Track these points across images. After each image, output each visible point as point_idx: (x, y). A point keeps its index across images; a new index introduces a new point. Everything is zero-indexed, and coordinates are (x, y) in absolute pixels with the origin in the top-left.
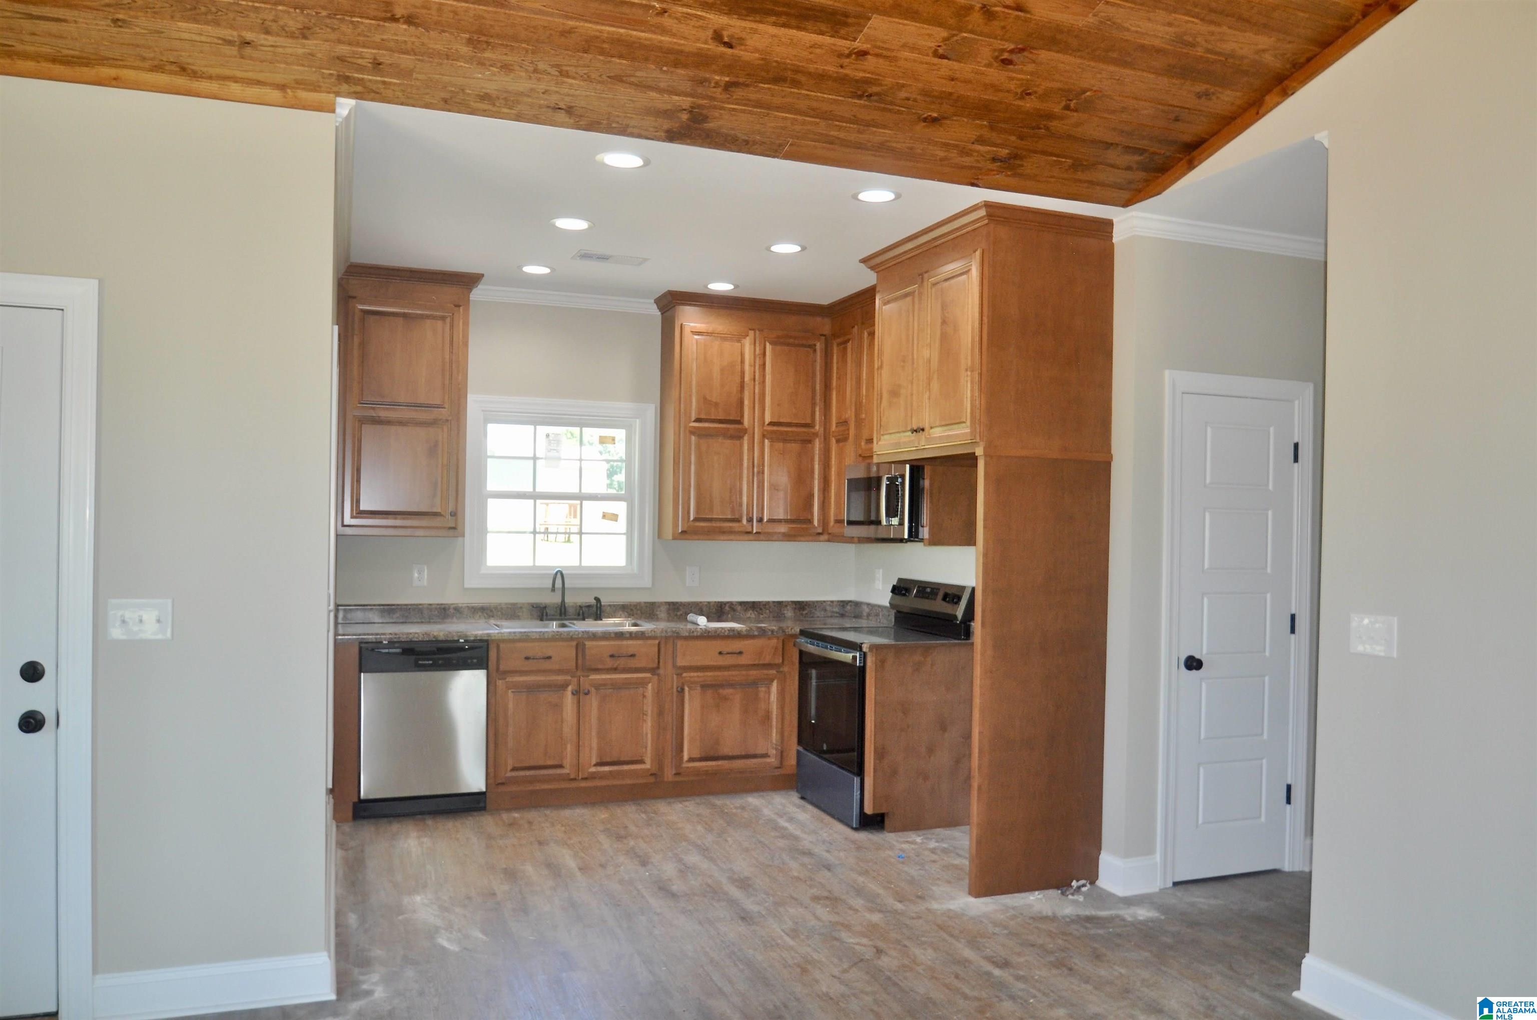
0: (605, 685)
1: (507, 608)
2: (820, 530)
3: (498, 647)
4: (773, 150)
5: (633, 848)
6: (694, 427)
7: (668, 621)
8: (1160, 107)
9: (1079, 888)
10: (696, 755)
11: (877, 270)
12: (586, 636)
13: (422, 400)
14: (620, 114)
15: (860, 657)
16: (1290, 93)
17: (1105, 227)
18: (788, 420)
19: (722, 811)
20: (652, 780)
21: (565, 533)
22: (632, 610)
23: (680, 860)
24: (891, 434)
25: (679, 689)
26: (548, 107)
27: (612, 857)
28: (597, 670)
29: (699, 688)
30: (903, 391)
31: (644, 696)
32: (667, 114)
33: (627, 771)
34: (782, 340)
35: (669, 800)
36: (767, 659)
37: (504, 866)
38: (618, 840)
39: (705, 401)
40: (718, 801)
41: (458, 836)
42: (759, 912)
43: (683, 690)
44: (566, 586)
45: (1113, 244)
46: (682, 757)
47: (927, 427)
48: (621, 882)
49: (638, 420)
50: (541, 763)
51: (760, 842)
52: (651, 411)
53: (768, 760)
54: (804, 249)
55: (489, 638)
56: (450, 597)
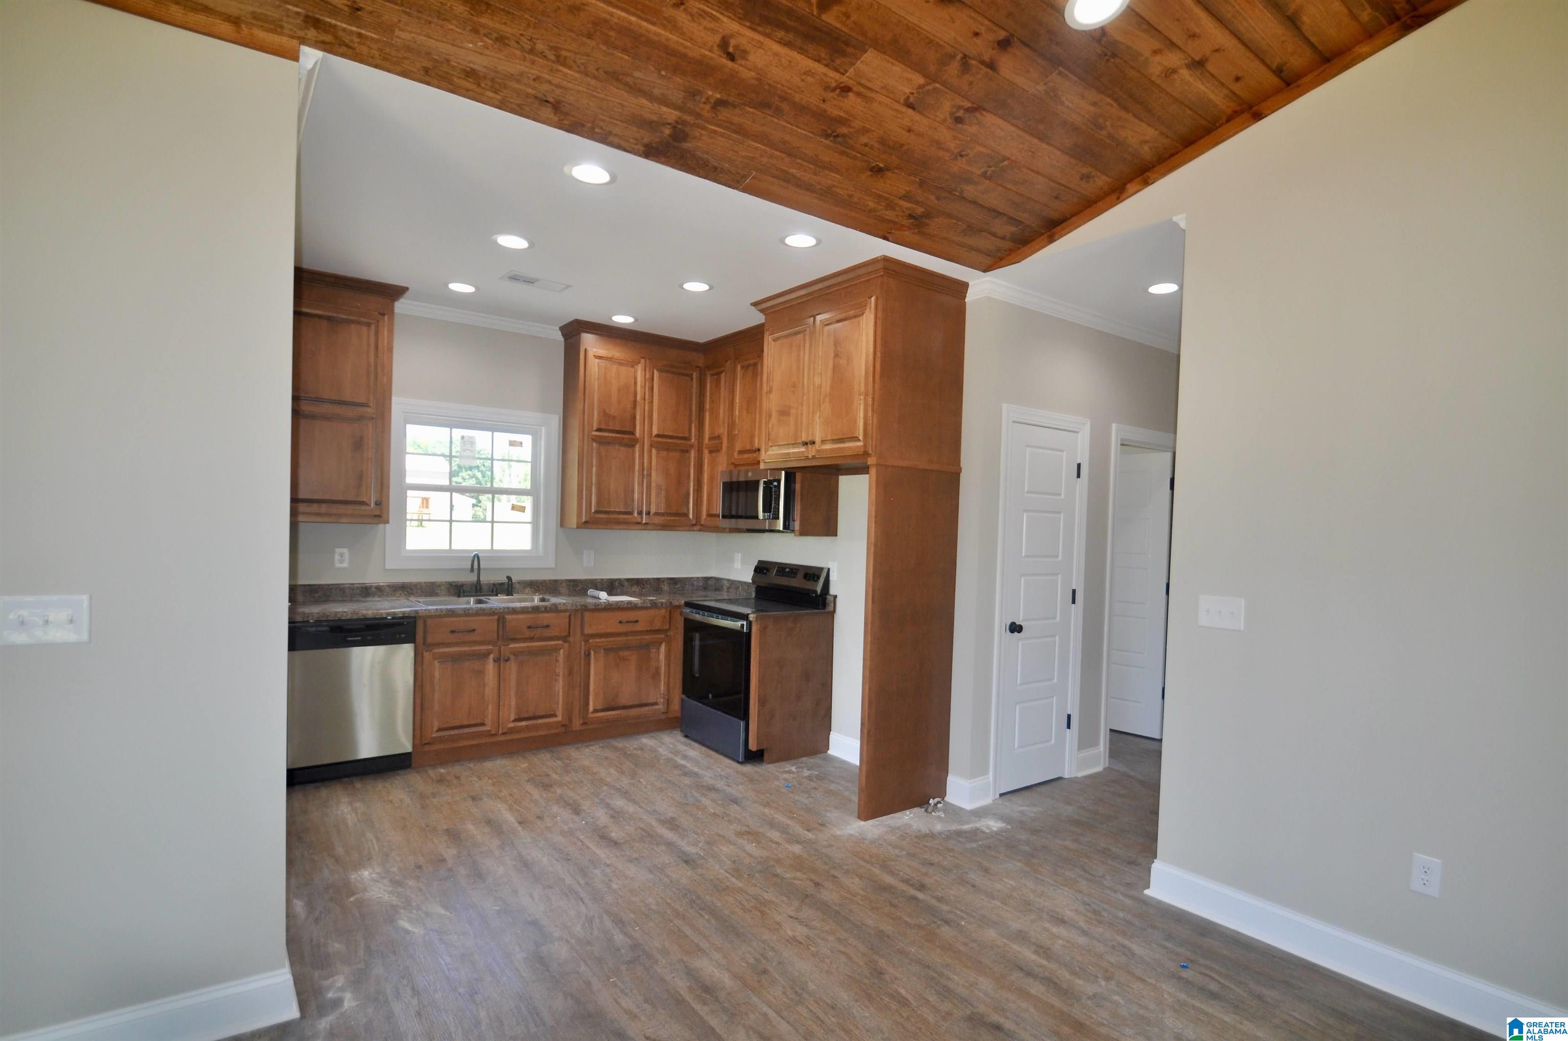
0: (521, 652)
1: (427, 586)
2: (694, 522)
3: (425, 622)
4: (735, 181)
5: (561, 796)
6: (597, 436)
7: (569, 595)
8: (1051, 184)
9: (936, 805)
10: (599, 707)
11: (767, 313)
12: (506, 610)
13: (347, 397)
14: (607, 119)
15: (747, 625)
16: (1150, 183)
17: (961, 288)
18: (670, 434)
19: (625, 753)
20: (563, 729)
21: (418, 520)
22: (538, 586)
23: (608, 806)
24: (780, 445)
25: (587, 653)
26: (536, 98)
27: (545, 807)
28: (514, 640)
29: (602, 651)
30: (793, 411)
31: (557, 660)
32: (651, 125)
33: (541, 724)
34: (666, 369)
35: (577, 745)
36: (657, 626)
37: (445, 827)
38: (545, 790)
39: (605, 415)
40: (620, 743)
41: (390, 798)
42: (697, 854)
43: (589, 654)
44: (481, 567)
45: (965, 302)
46: (588, 710)
47: (818, 440)
48: (563, 833)
49: (543, 428)
50: (466, 723)
51: (669, 781)
52: (555, 421)
53: (656, 707)
54: (711, 288)
55: (417, 615)
56: (373, 578)
